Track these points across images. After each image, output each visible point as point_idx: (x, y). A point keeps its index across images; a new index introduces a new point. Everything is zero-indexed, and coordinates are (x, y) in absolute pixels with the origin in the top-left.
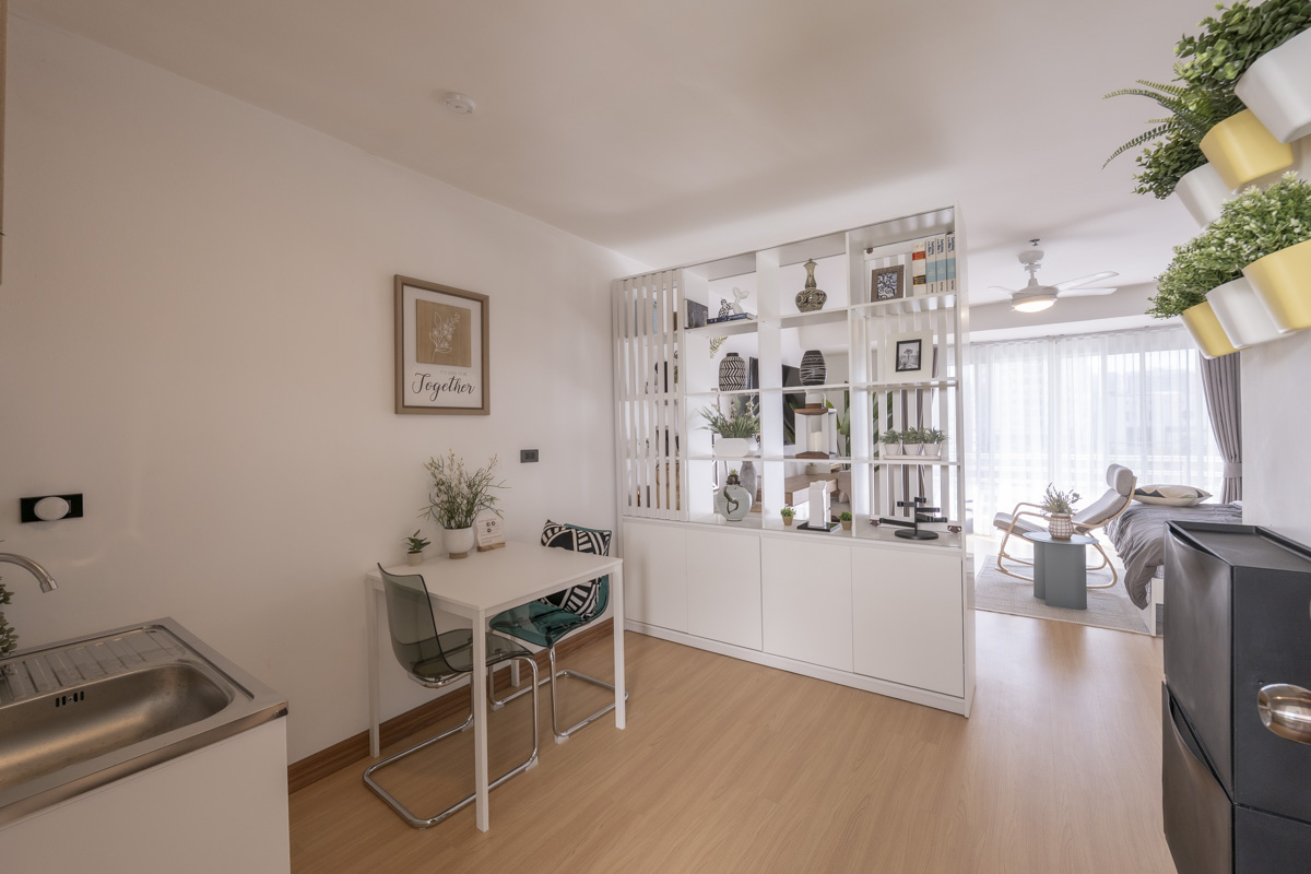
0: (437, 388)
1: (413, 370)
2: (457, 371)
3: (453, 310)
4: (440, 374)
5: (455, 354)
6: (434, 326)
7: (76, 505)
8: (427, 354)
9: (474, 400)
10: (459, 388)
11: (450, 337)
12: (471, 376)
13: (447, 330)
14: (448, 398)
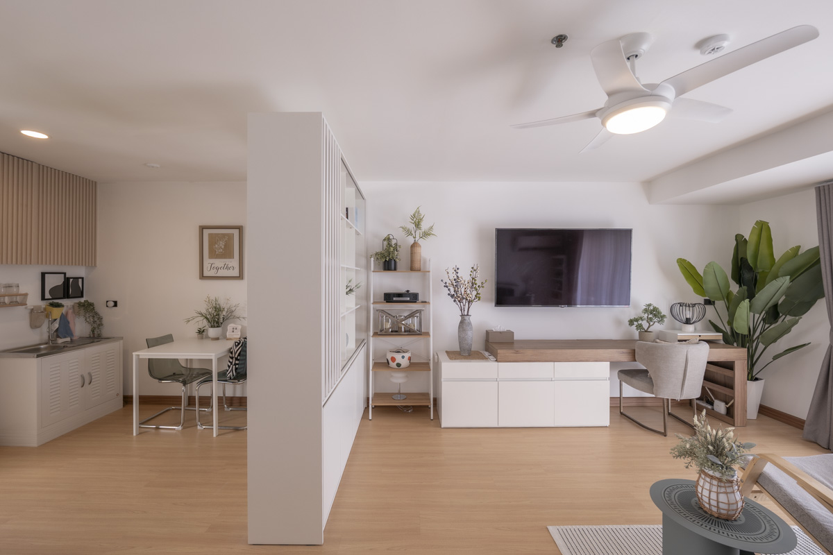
0: (218, 269)
1: (207, 262)
2: (227, 261)
3: (224, 235)
4: (219, 263)
5: (227, 253)
6: (216, 243)
7: (116, 304)
8: (213, 255)
9: (236, 273)
10: (228, 268)
11: (223, 247)
12: (234, 262)
13: (222, 244)
14: (222, 273)
